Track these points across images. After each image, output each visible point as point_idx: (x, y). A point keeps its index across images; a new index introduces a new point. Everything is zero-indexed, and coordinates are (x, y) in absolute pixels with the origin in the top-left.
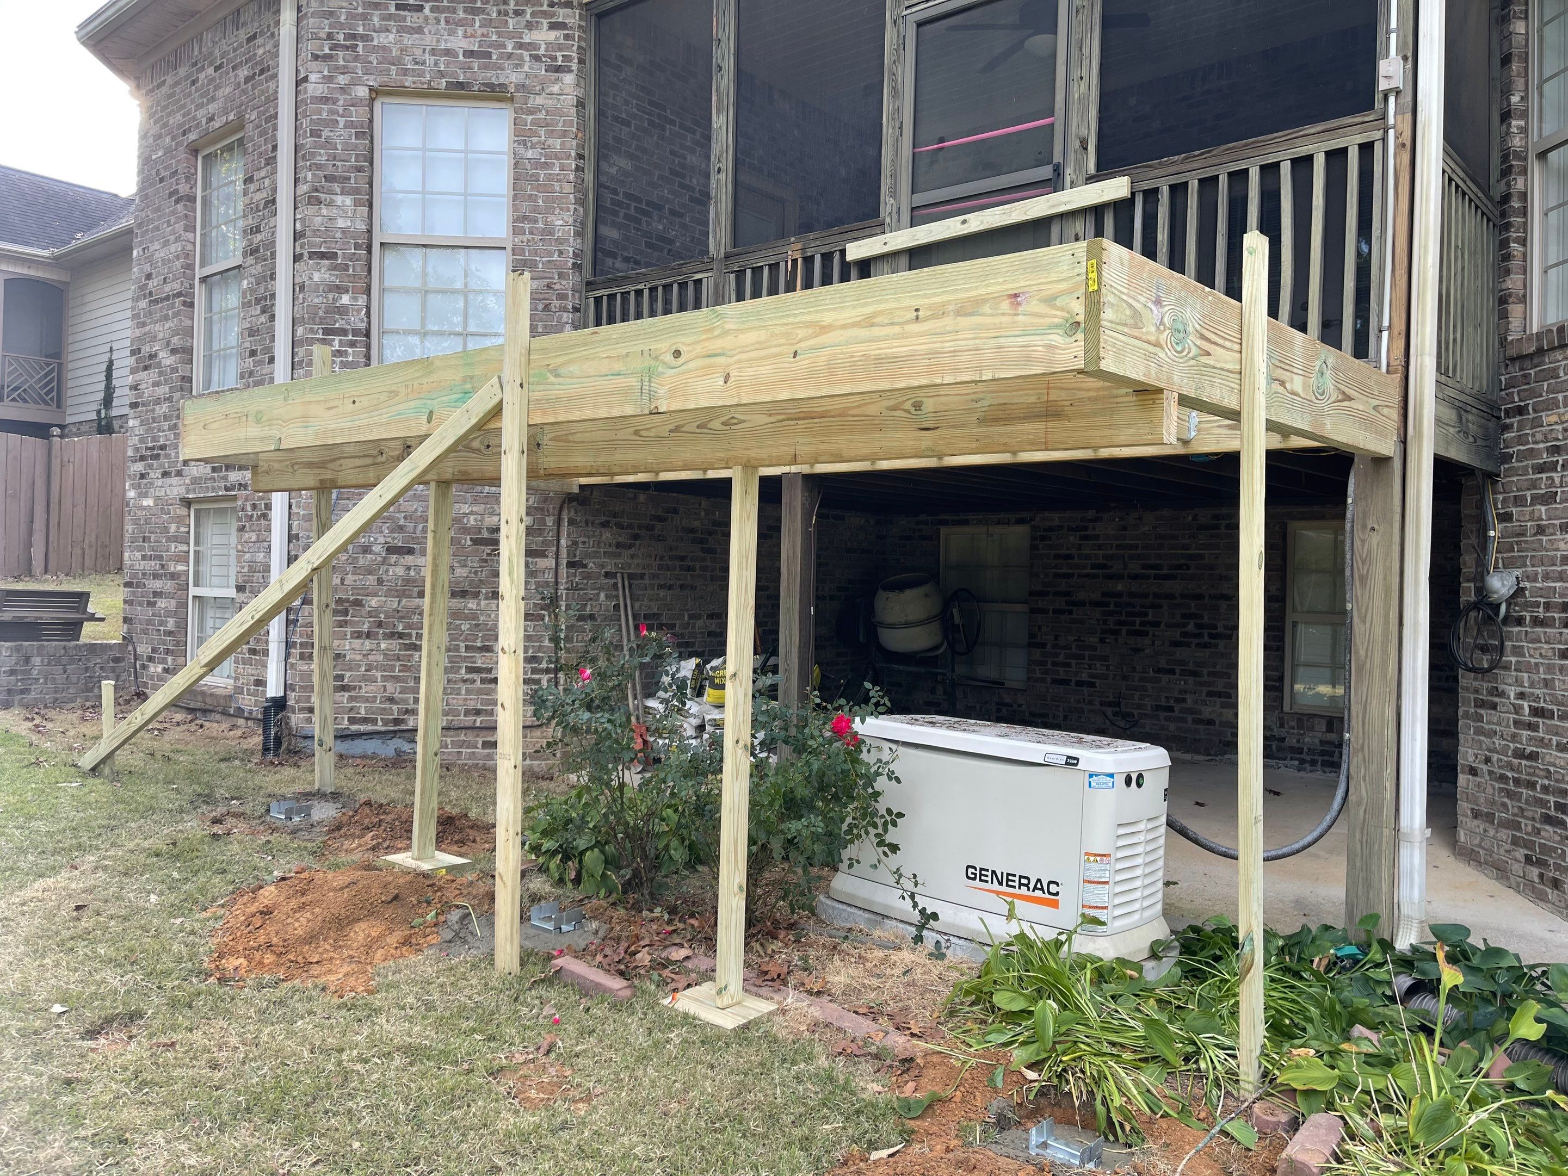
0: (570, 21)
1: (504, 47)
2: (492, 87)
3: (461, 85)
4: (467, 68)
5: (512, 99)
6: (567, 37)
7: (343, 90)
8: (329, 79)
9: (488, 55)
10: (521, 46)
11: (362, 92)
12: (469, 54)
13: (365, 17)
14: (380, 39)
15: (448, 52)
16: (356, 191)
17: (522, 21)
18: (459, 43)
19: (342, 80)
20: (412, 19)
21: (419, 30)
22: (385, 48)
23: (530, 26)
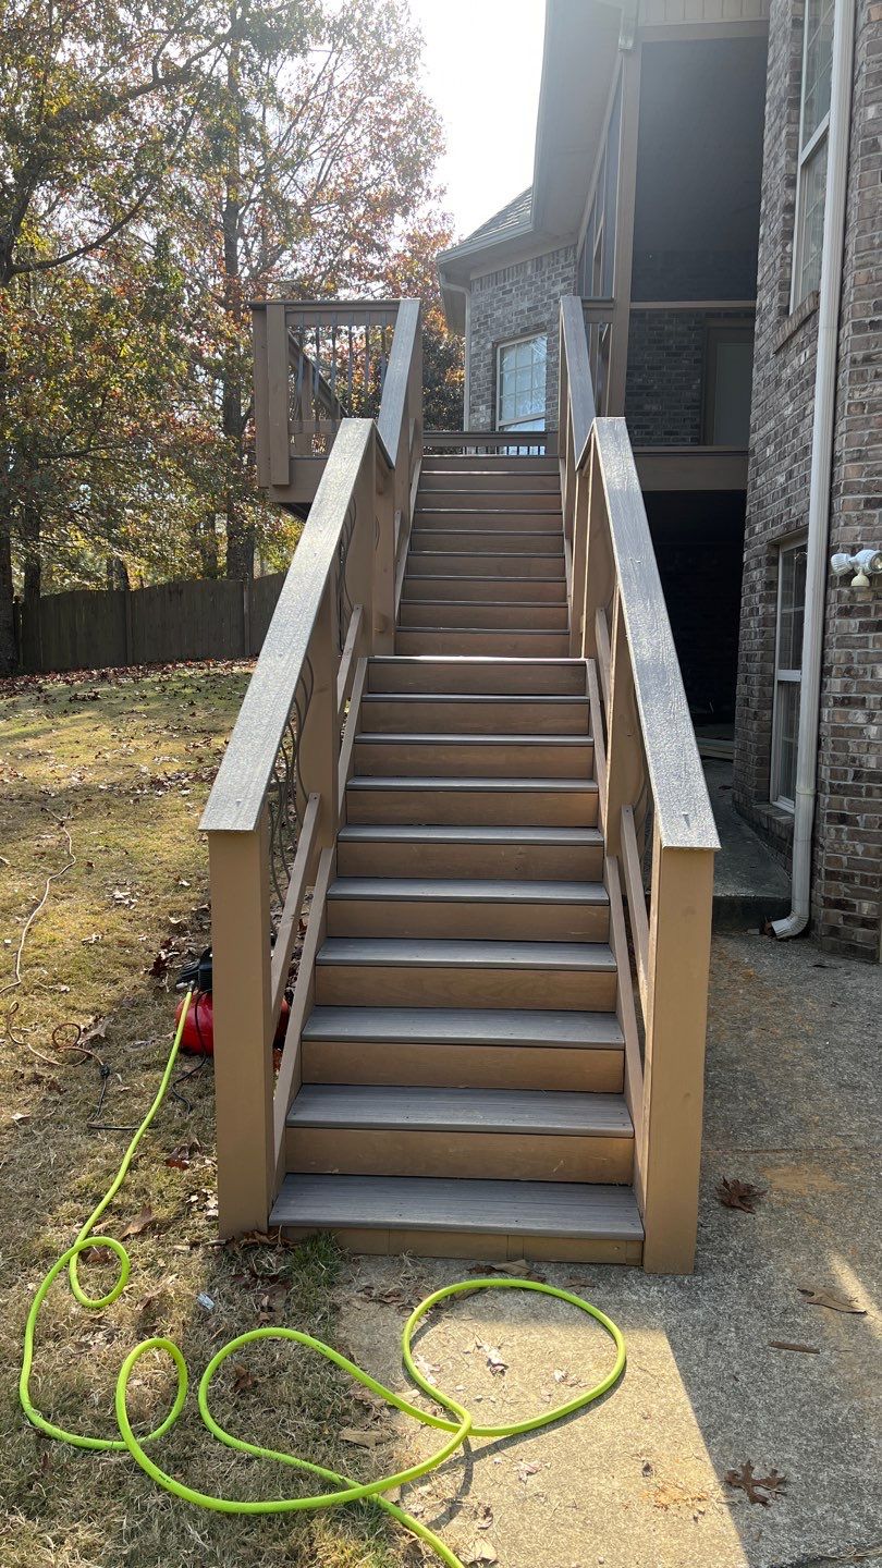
0: (571, 275)
1: (543, 300)
2: (537, 325)
3: (526, 329)
4: (528, 318)
5: (545, 330)
6: (569, 284)
7: (483, 347)
8: (478, 343)
9: (536, 307)
10: (550, 297)
11: (489, 346)
12: (530, 310)
13: (491, 304)
14: (498, 314)
15: (522, 312)
16: (486, 402)
17: (551, 282)
18: (526, 305)
19: (483, 341)
20: (508, 298)
21: (510, 304)
22: (498, 319)
23: (554, 284)
